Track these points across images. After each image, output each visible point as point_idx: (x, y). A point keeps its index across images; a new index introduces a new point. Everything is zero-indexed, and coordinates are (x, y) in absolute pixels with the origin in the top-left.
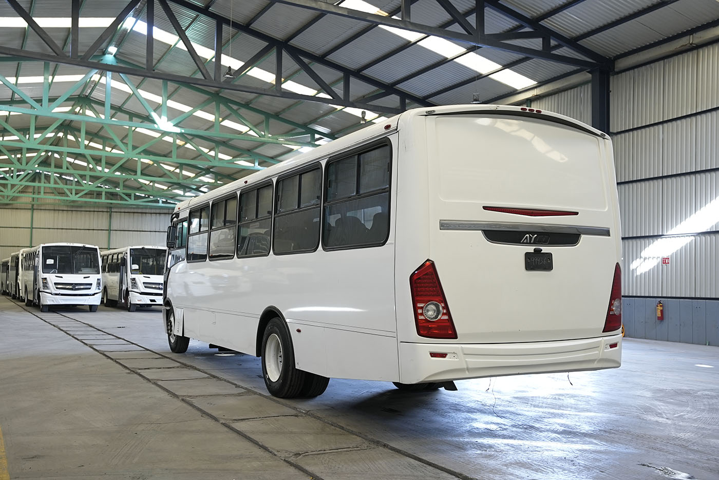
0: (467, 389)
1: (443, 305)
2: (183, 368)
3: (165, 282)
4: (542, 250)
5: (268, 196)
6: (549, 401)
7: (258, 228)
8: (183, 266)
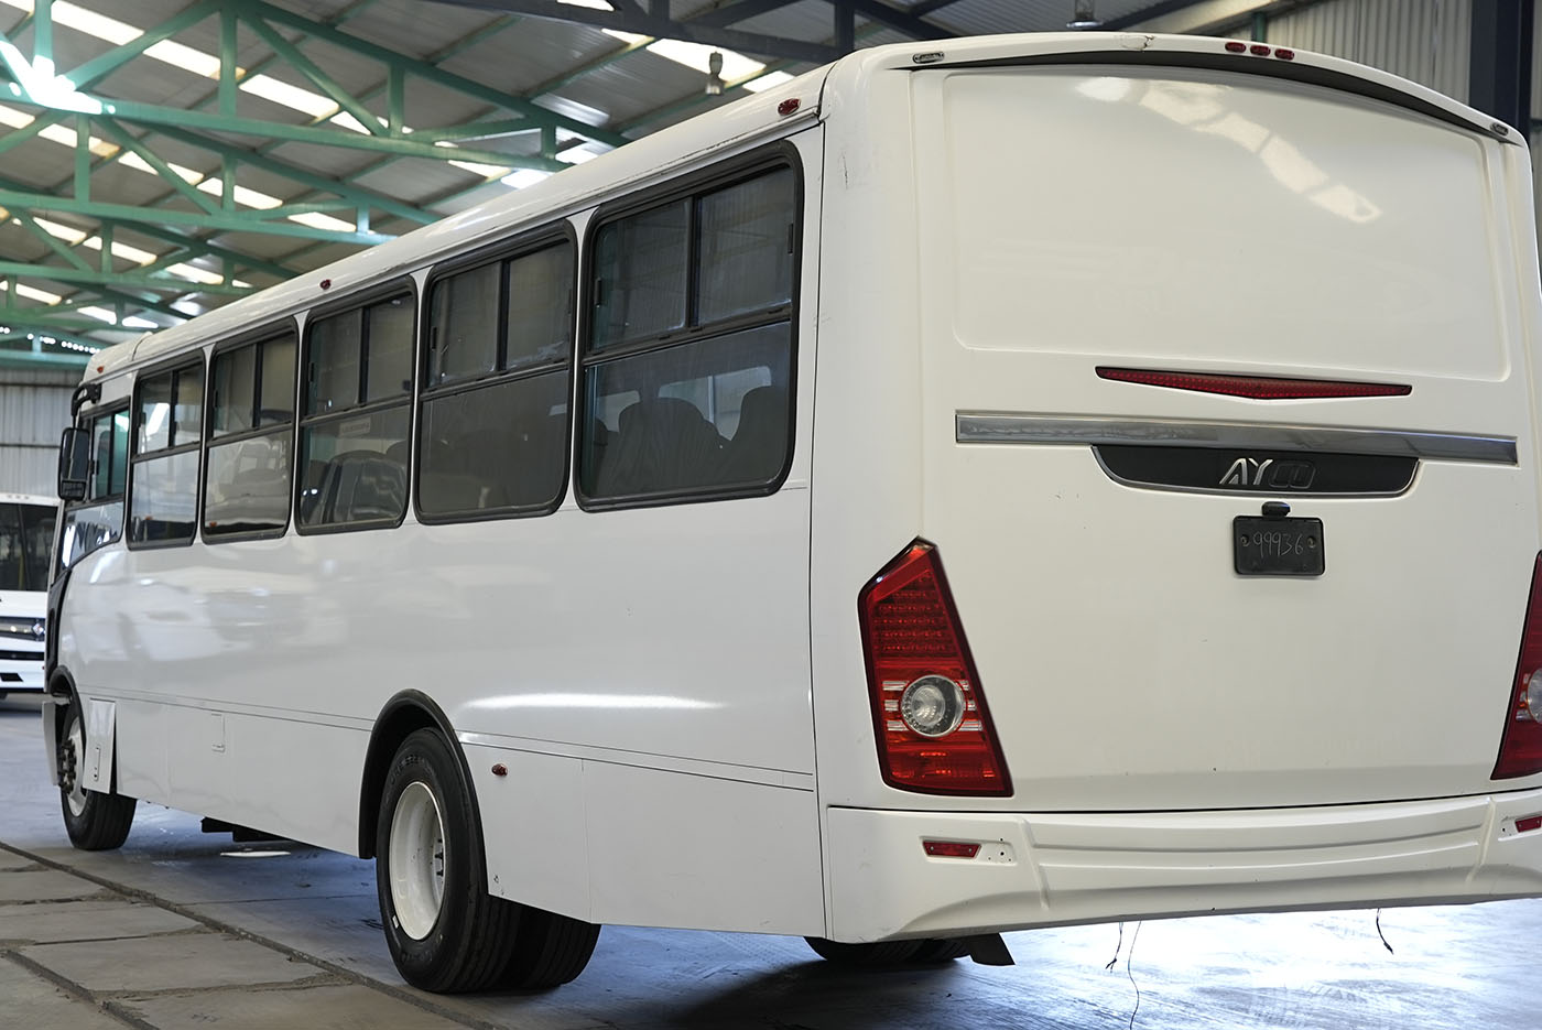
0: (1048, 963)
1: (966, 687)
2: (113, 899)
3: (51, 613)
4: (1288, 509)
5: (401, 332)
6: (1317, 1004)
7: (365, 436)
8: (114, 562)
